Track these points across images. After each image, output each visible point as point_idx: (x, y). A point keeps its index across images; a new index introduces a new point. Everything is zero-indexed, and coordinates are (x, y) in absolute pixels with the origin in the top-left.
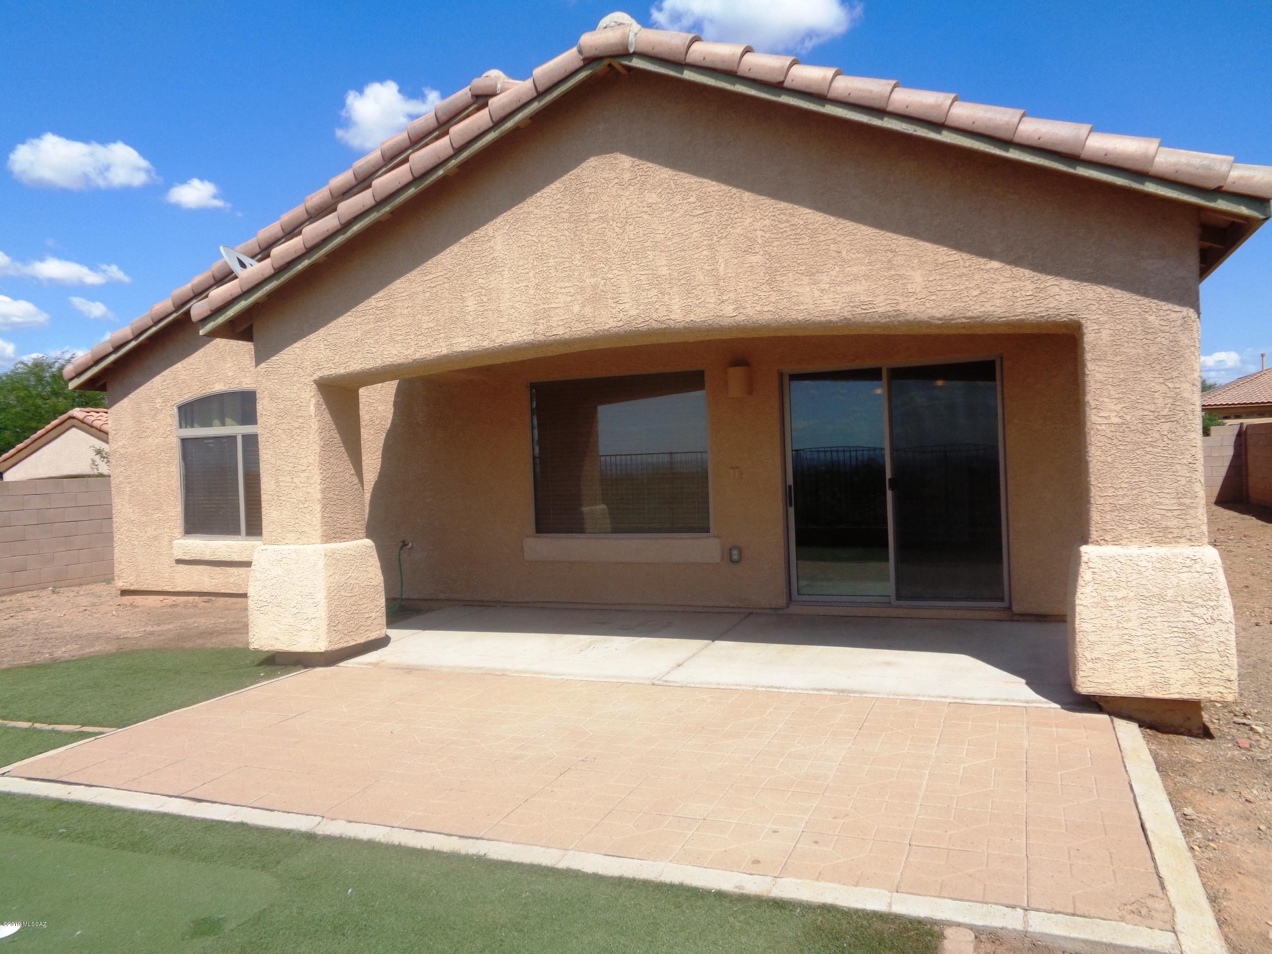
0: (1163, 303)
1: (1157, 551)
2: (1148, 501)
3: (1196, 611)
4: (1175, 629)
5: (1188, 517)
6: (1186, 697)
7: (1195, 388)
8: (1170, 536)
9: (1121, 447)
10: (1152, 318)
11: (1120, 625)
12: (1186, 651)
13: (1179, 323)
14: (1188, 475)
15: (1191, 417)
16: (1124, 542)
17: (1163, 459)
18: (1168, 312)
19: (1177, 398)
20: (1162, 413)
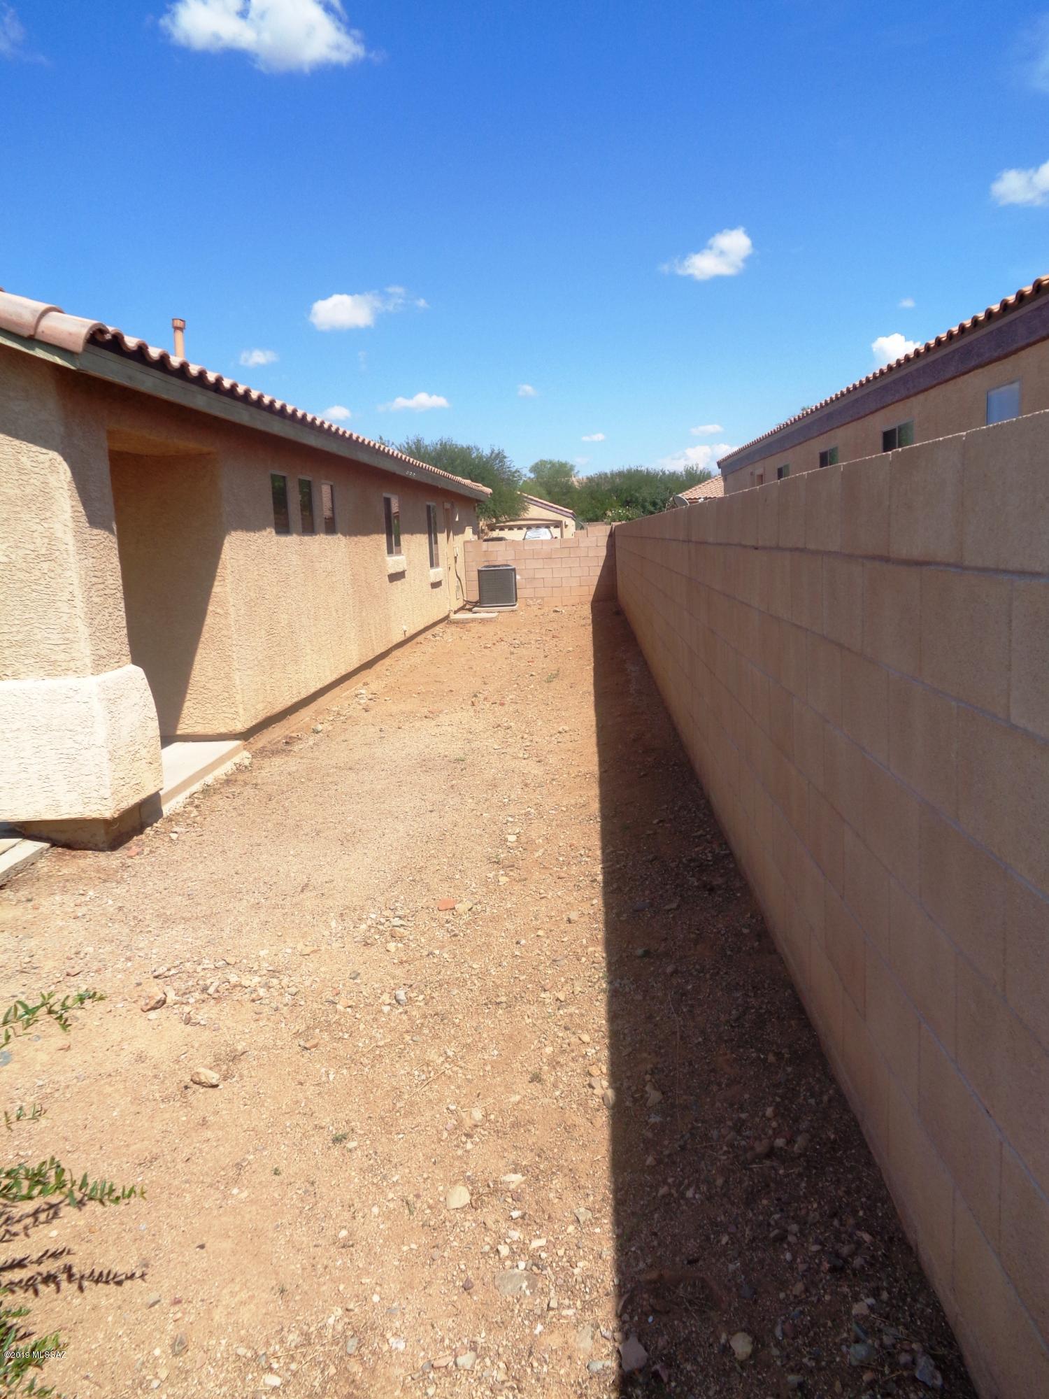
0: (31, 445)
1: (51, 683)
2: (39, 637)
3: (76, 738)
4: (61, 756)
5: (72, 651)
6: (73, 816)
7: (66, 529)
8: (59, 669)
9: (11, 586)
10: (24, 459)
11: (17, 756)
12: (72, 775)
13: (47, 464)
14: (68, 611)
15: (65, 556)
16: (22, 676)
17: (46, 596)
18: (37, 454)
19: (51, 539)
20: (41, 553)
